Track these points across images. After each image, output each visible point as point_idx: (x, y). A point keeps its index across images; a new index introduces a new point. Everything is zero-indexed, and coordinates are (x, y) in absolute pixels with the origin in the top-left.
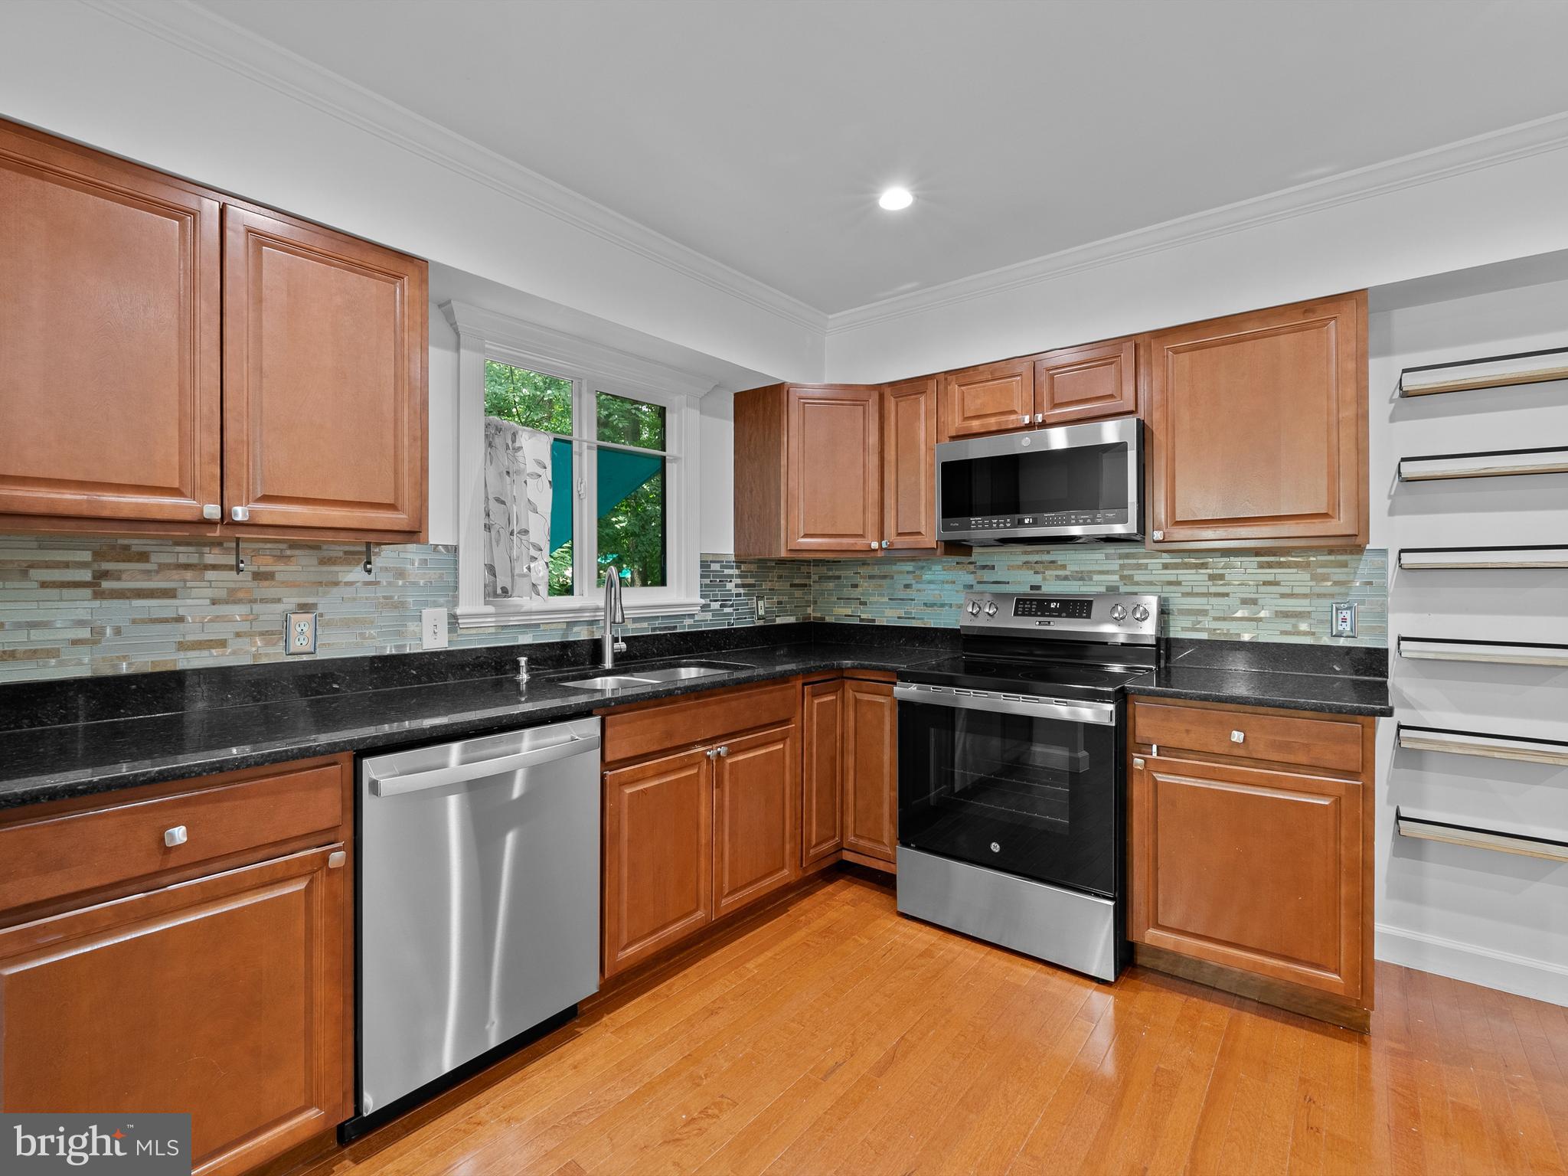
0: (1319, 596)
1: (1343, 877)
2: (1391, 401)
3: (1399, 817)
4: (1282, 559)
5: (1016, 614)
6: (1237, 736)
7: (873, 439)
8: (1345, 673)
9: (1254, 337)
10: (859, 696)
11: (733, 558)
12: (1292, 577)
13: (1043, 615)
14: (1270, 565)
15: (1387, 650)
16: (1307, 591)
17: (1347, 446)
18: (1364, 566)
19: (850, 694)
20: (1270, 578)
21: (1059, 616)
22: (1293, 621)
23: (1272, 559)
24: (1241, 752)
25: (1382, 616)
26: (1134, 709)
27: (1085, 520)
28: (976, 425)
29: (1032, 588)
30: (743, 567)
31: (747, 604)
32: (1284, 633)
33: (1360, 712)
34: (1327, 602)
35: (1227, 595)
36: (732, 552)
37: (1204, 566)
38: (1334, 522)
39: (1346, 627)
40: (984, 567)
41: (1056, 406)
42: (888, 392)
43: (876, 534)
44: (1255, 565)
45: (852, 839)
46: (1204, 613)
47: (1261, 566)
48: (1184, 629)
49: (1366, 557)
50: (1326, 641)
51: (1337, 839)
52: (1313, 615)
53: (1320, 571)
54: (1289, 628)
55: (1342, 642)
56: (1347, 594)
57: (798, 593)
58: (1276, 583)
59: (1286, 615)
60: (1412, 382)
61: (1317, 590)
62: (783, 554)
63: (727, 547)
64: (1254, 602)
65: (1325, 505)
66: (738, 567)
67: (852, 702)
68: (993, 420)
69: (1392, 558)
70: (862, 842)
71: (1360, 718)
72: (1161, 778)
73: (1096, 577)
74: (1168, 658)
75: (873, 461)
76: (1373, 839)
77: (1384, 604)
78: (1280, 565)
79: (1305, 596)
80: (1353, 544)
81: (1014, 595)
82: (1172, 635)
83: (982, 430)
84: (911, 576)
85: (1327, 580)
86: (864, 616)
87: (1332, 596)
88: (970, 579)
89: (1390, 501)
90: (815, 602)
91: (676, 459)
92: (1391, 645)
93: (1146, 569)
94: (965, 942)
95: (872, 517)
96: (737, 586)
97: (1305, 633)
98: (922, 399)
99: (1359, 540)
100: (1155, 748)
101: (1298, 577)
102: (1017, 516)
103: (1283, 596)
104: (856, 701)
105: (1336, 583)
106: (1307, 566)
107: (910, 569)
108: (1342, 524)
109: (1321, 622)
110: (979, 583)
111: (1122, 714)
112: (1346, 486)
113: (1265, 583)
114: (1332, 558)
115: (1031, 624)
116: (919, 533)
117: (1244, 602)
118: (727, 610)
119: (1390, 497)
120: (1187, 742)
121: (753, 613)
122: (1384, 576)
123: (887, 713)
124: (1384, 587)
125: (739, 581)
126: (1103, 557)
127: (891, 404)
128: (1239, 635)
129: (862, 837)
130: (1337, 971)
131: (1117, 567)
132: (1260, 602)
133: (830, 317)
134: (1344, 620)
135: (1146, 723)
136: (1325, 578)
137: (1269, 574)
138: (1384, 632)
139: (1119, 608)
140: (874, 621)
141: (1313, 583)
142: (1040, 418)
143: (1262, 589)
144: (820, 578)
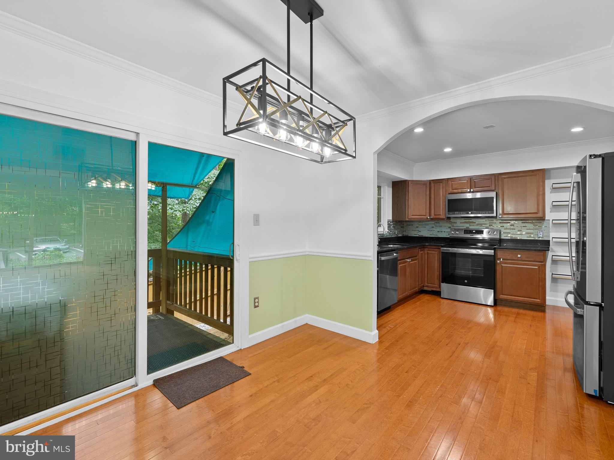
0: (535, 229)
1: (540, 281)
2: (551, 189)
3: (552, 274)
4: (527, 221)
5: (464, 233)
6: (519, 256)
7: (428, 193)
8: (540, 245)
9: (521, 177)
10: (428, 252)
11: (392, 221)
12: (530, 225)
13: (471, 234)
14: (524, 223)
15: (550, 240)
16: (533, 228)
17: (541, 200)
18: (545, 223)
19: (426, 252)
20: (525, 225)
21: (475, 234)
22: (530, 234)
23: (525, 221)
24: (520, 259)
25: (549, 233)
26: (497, 252)
27: (484, 213)
28: (455, 191)
29: (467, 227)
30: (393, 222)
31: (394, 231)
32: (527, 237)
33: (543, 250)
34: (537, 230)
35: (514, 229)
36: (391, 219)
37: (509, 223)
38: (538, 214)
39: (541, 236)
40: (454, 223)
41: (475, 188)
42: (432, 182)
43: (429, 215)
44: (521, 223)
45: (427, 284)
46: (509, 233)
47: (522, 223)
48: (504, 237)
49: (545, 221)
50: (537, 239)
51: (539, 274)
52: (534, 233)
53: (535, 224)
54: (529, 236)
55: (540, 239)
56: (541, 229)
57: (402, 229)
58: (526, 227)
59: (528, 233)
60: (555, 186)
61: (535, 228)
62: (407, 220)
63: (391, 218)
64: (521, 231)
65: (536, 211)
66: (393, 223)
67: (426, 253)
68: (460, 190)
69: (551, 221)
70: (429, 285)
71: (543, 252)
72: (503, 265)
73: (483, 225)
74: (500, 244)
75: (428, 198)
76: (546, 274)
77: (549, 231)
78: (527, 223)
79: (532, 229)
80: (542, 219)
81: (463, 229)
82: (502, 238)
83: (457, 192)
84: (433, 225)
85: (537, 226)
86: (420, 234)
87: (538, 229)
88: (450, 225)
89: (550, 210)
90: (405, 231)
91: (383, 198)
92: (551, 239)
93: (495, 223)
94: (459, 302)
95: (428, 211)
96: (392, 227)
97: (532, 237)
98: (441, 184)
99: (543, 218)
100: (502, 259)
101: (531, 225)
102: (467, 212)
103: (527, 229)
104: (428, 253)
105: (539, 227)
106: (532, 223)
107: (433, 223)
108: (540, 215)
109: (536, 235)
110: (452, 226)
111: (495, 252)
112: (541, 207)
113: (523, 227)
114: (538, 221)
115: (468, 236)
116: (440, 215)
117: (519, 231)
118: (391, 233)
119: (550, 209)
120: (509, 258)
121: (395, 233)
122: (549, 225)
123: (436, 256)
124: (549, 227)
125: (392, 226)
126: (485, 220)
127: (433, 185)
128: (517, 238)
129: (429, 284)
130: (539, 299)
131: (488, 223)
132: (522, 231)
133: (417, 164)
134: (541, 234)
135: (500, 254)
136: (537, 225)
137: (524, 225)
138: (549, 236)
139: (490, 232)
140: (423, 235)
141: (534, 227)
142: (472, 190)
143: (522, 228)
144: (407, 225)
